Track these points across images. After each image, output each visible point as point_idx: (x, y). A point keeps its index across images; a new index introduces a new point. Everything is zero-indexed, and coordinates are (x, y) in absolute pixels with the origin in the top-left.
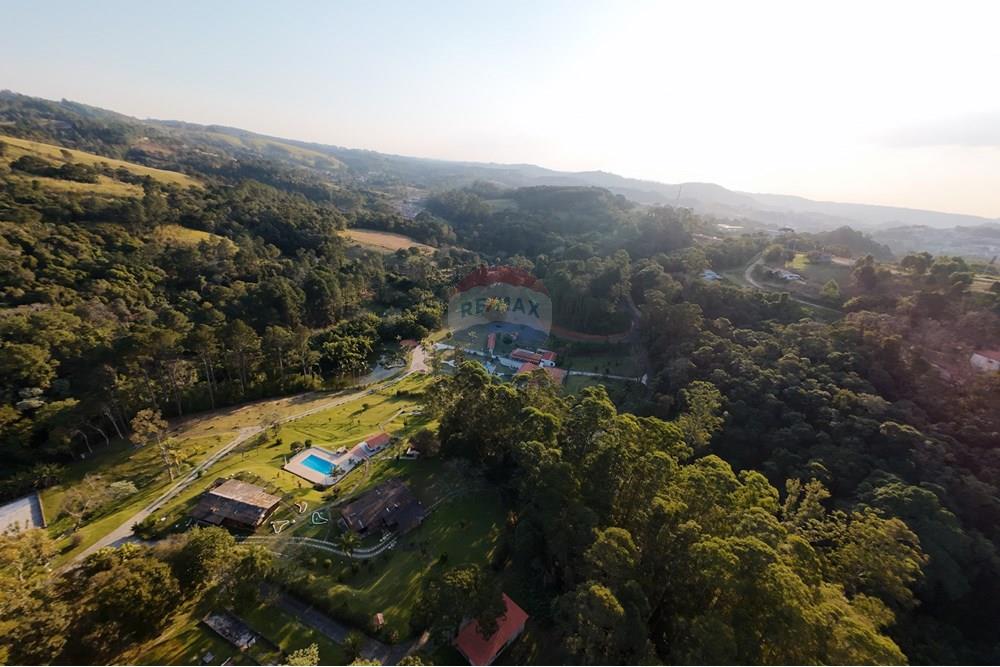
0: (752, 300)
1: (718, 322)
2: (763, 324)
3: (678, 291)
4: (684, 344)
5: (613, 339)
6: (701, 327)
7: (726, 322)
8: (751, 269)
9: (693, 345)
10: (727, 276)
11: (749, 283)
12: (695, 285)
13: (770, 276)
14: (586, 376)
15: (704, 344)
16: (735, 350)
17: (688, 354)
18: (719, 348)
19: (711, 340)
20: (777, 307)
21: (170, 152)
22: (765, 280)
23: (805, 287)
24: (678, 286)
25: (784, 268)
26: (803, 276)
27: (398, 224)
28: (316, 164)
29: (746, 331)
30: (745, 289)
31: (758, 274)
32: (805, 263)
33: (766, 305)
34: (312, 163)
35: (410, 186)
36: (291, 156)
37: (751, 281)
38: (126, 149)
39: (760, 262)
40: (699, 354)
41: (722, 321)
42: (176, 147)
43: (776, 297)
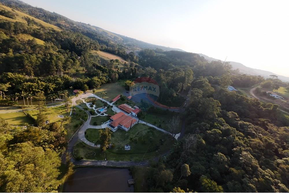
0: (253, 105)
1: (230, 114)
2: (260, 121)
3: (212, 92)
4: (203, 123)
5: (172, 109)
6: (218, 114)
7: (235, 115)
8: (254, 89)
9: (209, 125)
10: (240, 90)
11: (251, 95)
12: (222, 91)
13: (265, 94)
14: (148, 126)
15: (215, 127)
16: (238, 138)
17: (203, 131)
18: (226, 133)
19: (223, 126)
20: (270, 112)
21: (68, 26)
22: (261, 95)
23: (286, 103)
24: (213, 90)
25: (273, 92)
26: (285, 98)
27: (119, 53)
28: (114, 38)
29: (248, 123)
30: (249, 98)
31: (257, 92)
32: (285, 91)
33: (262, 109)
34: (113, 37)
35: (138, 47)
36: (108, 35)
37: (253, 95)
38: (56, 23)
39: (259, 87)
40: (211, 134)
41: (233, 114)
42: (71, 25)
43: (269, 106)
